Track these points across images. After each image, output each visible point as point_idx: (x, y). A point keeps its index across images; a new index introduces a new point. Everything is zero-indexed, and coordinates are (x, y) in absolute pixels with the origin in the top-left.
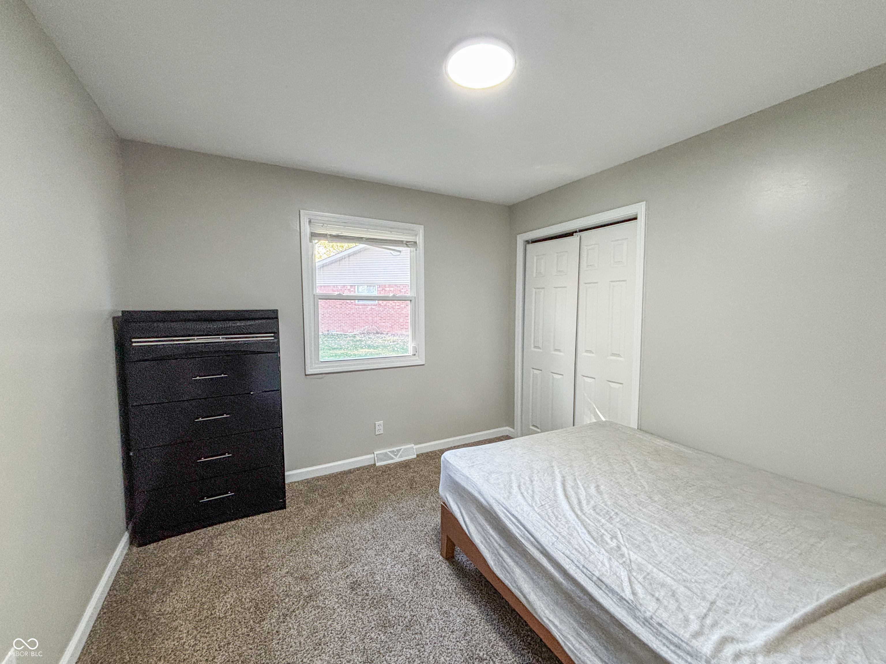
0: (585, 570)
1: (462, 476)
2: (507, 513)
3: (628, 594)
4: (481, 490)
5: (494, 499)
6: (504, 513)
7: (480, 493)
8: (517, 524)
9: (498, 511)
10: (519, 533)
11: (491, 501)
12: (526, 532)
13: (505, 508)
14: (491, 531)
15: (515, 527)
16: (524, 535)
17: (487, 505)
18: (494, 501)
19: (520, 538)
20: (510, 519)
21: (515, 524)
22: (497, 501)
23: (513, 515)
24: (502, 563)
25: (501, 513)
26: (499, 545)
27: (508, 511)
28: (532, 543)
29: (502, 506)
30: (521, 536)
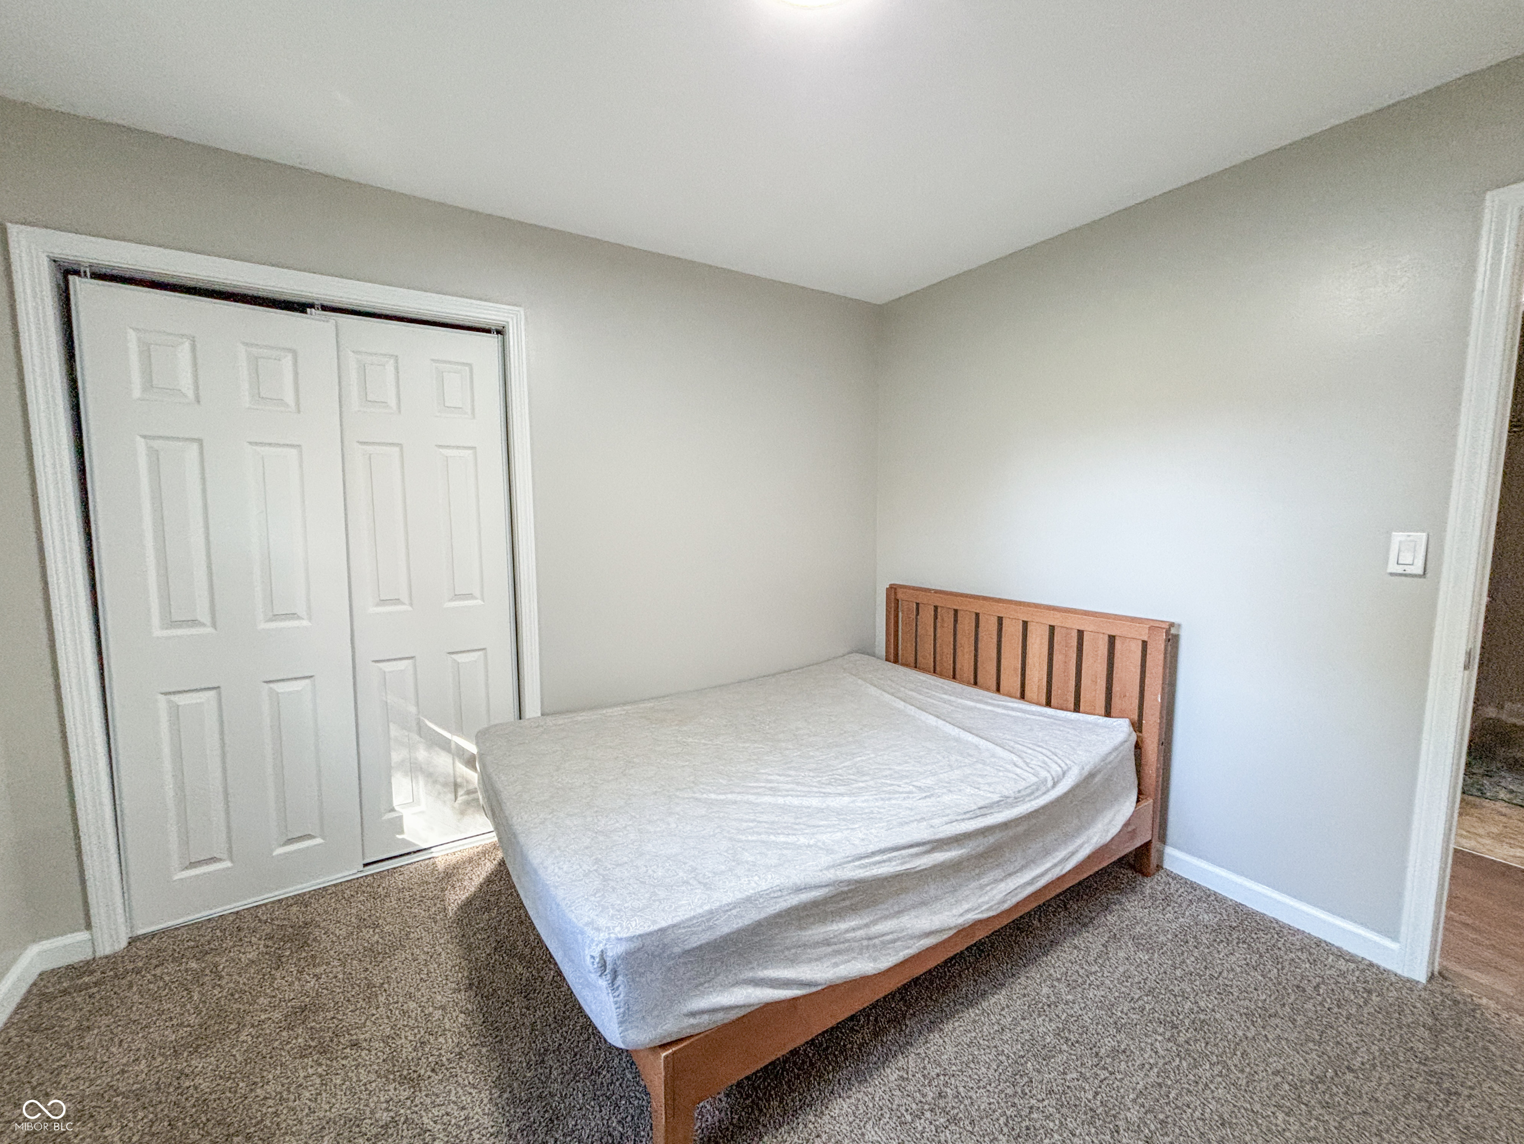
0: (968, 816)
1: (734, 912)
2: (863, 862)
3: (996, 798)
4: (799, 882)
5: (828, 868)
6: (860, 867)
7: (798, 890)
8: (885, 857)
9: (853, 874)
10: (897, 865)
11: (830, 876)
12: (903, 852)
13: (853, 861)
14: (843, 926)
15: (887, 864)
16: (903, 858)
17: (826, 890)
18: (832, 871)
19: (904, 868)
20: (875, 863)
21: (884, 861)
22: (833, 866)
23: (873, 854)
24: (883, 943)
25: (857, 872)
26: (867, 925)
27: (861, 858)
28: (917, 855)
29: (850, 862)
30: (902, 864)
